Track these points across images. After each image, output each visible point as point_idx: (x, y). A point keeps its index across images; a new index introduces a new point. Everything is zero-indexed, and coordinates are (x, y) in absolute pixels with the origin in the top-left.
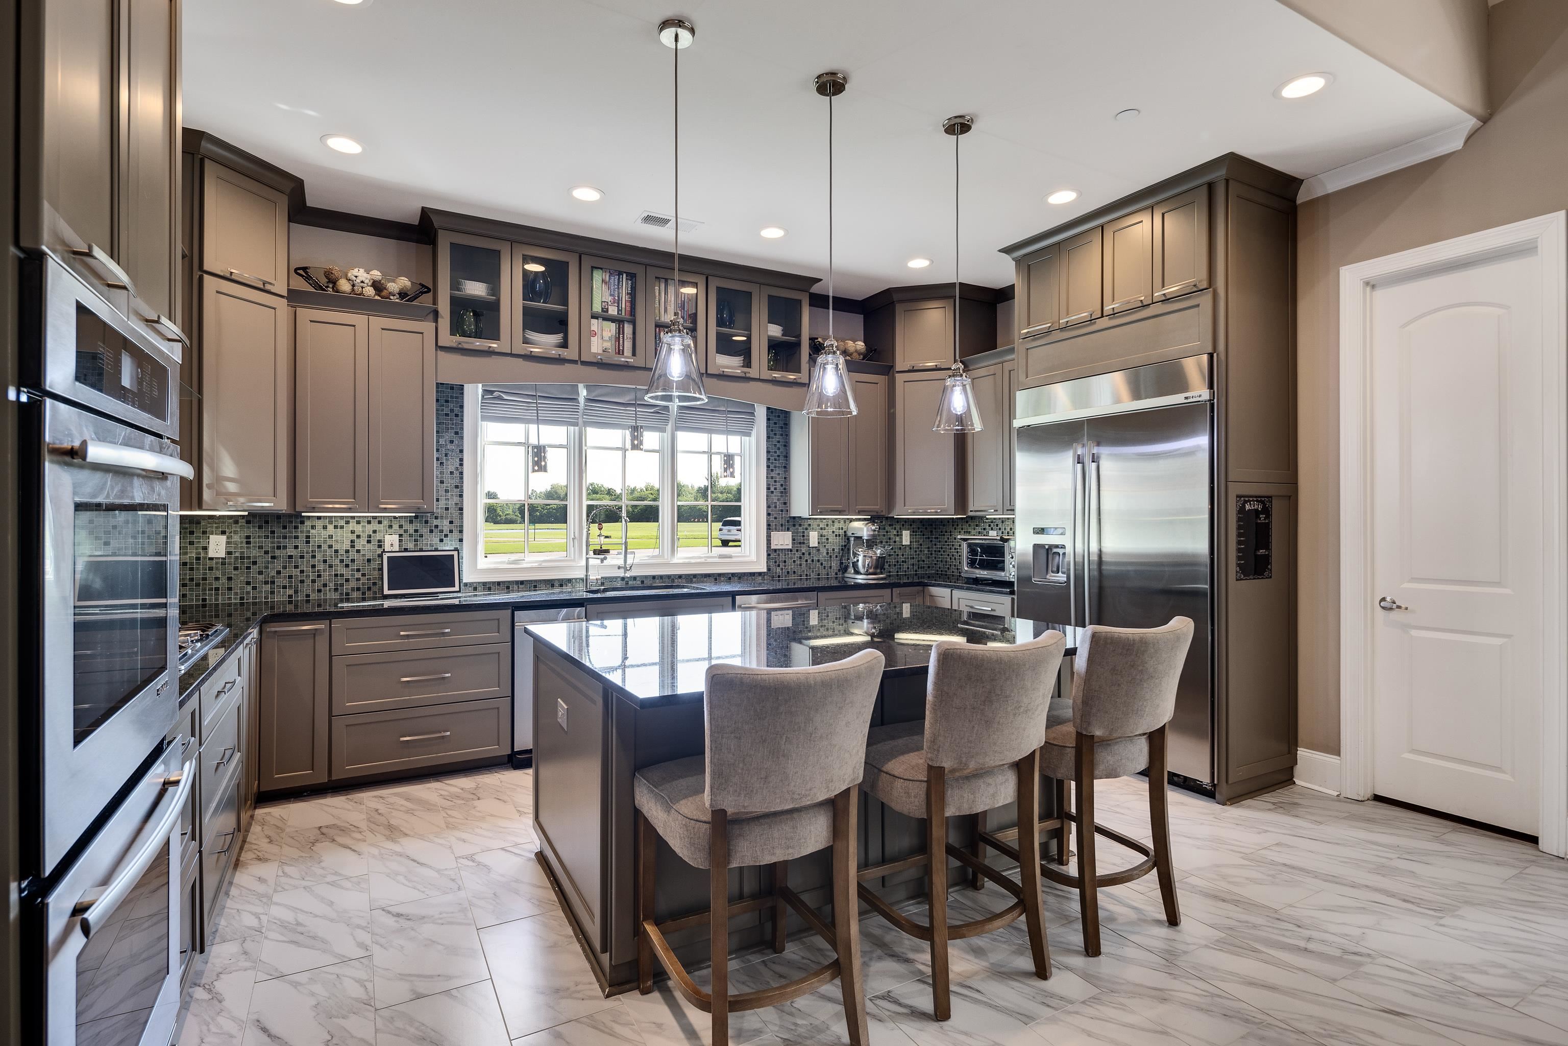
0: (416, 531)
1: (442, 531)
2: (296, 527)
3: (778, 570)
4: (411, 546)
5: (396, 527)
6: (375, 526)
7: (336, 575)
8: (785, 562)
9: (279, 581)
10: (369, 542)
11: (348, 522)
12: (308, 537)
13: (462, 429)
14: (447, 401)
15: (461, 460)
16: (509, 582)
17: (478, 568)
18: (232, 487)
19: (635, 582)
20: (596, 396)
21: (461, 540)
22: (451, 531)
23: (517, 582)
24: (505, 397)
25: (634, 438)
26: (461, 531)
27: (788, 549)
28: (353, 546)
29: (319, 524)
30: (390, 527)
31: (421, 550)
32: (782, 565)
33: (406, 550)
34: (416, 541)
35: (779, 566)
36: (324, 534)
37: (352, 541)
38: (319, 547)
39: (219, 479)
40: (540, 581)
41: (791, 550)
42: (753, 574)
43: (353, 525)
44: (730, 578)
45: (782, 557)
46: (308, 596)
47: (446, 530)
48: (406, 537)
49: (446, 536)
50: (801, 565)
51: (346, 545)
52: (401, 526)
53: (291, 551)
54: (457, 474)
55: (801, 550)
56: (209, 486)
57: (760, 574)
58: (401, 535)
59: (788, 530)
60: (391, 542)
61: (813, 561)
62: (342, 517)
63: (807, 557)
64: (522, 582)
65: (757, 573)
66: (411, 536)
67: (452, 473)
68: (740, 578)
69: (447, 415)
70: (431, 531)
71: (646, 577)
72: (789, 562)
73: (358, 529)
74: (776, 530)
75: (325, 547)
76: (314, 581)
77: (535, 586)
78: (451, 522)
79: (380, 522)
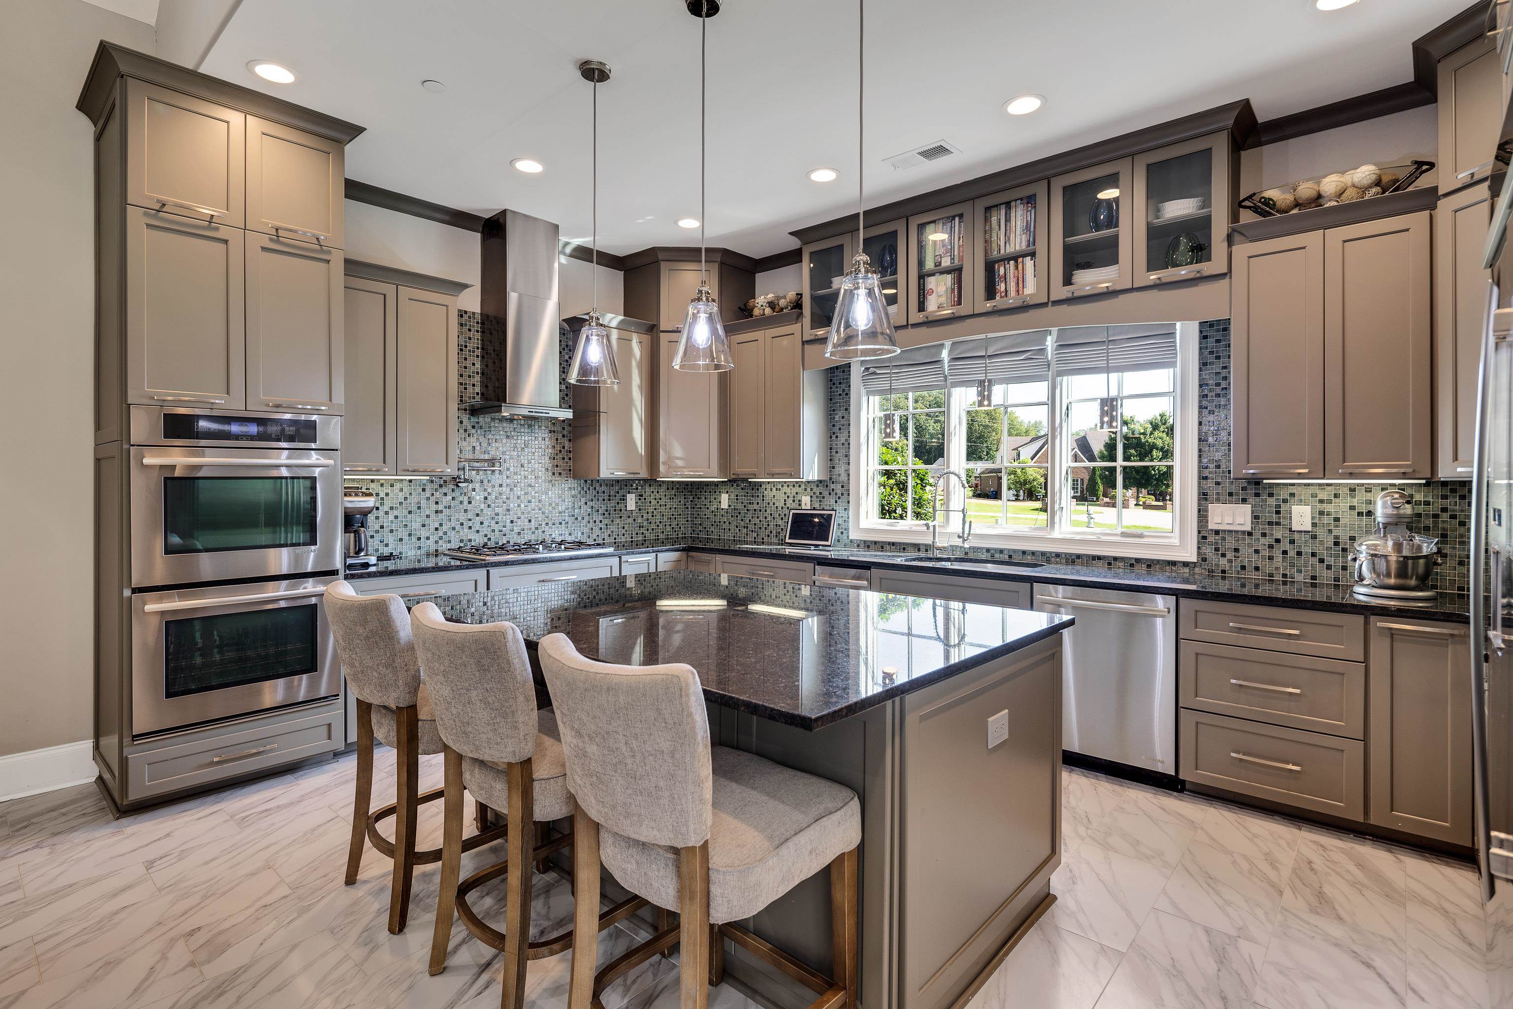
0: (821, 493)
1: (836, 494)
2: (758, 489)
3: (1223, 562)
4: (817, 506)
5: (809, 490)
6: (797, 489)
7: (777, 525)
8: (1236, 550)
9: (751, 527)
10: (794, 501)
11: (782, 486)
12: (763, 496)
13: (849, 406)
14: (840, 383)
15: (849, 432)
16: (883, 542)
17: (861, 527)
18: (680, 463)
19: (1001, 555)
20: (958, 354)
21: (848, 502)
22: (842, 494)
23: (889, 543)
24: (878, 372)
25: (980, 394)
26: (849, 495)
27: (1243, 532)
28: (785, 504)
29: (768, 487)
30: (806, 490)
31: (823, 510)
32: (1230, 555)
33: (814, 509)
34: (820, 501)
35: (1223, 555)
36: (771, 494)
37: (785, 501)
38: (769, 503)
39: (670, 458)
40: (908, 544)
41: (1250, 534)
42: (1173, 563)
43: (785, 488)
44: (1132, 565)
45: (1230, 542)
46: (763, 539)
47: (839, 492)
48: (814, 499)
49: (839, 498)
50: (1271, 558)
51: (782, 504)
52: (811, 489)
53: (756, 507)
54: (846, 443)
55: (1272, 535)
56: (664, 463)
57: (1186, 564)
58: (811, 497)
59: (1244, 501)
60: (806, 500)
61: (1299, 553)
62: (780, 482)
63: (1285, 545)
64: (893, 544)
65: (1180, 562)
66: (817, 497)
67: (843, 444)
68: (1149, 566)
69: (840, 395)
70: (830, 494)
71: (1015, 551)
72: (1245, 551)
73: (788, 490)
74: (1218, 500)
75: (771, 504)
76: (766, 528)
77: (904, 549)
78: (843, 487)
79: (800, 486)
